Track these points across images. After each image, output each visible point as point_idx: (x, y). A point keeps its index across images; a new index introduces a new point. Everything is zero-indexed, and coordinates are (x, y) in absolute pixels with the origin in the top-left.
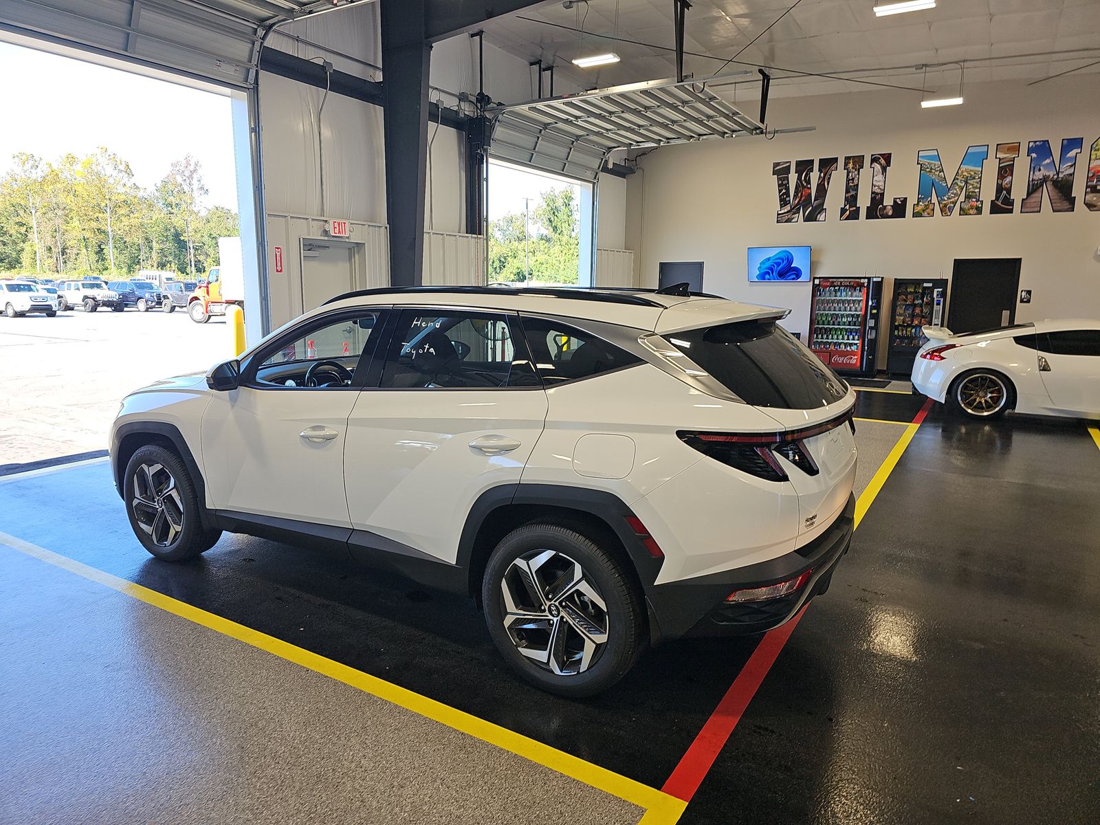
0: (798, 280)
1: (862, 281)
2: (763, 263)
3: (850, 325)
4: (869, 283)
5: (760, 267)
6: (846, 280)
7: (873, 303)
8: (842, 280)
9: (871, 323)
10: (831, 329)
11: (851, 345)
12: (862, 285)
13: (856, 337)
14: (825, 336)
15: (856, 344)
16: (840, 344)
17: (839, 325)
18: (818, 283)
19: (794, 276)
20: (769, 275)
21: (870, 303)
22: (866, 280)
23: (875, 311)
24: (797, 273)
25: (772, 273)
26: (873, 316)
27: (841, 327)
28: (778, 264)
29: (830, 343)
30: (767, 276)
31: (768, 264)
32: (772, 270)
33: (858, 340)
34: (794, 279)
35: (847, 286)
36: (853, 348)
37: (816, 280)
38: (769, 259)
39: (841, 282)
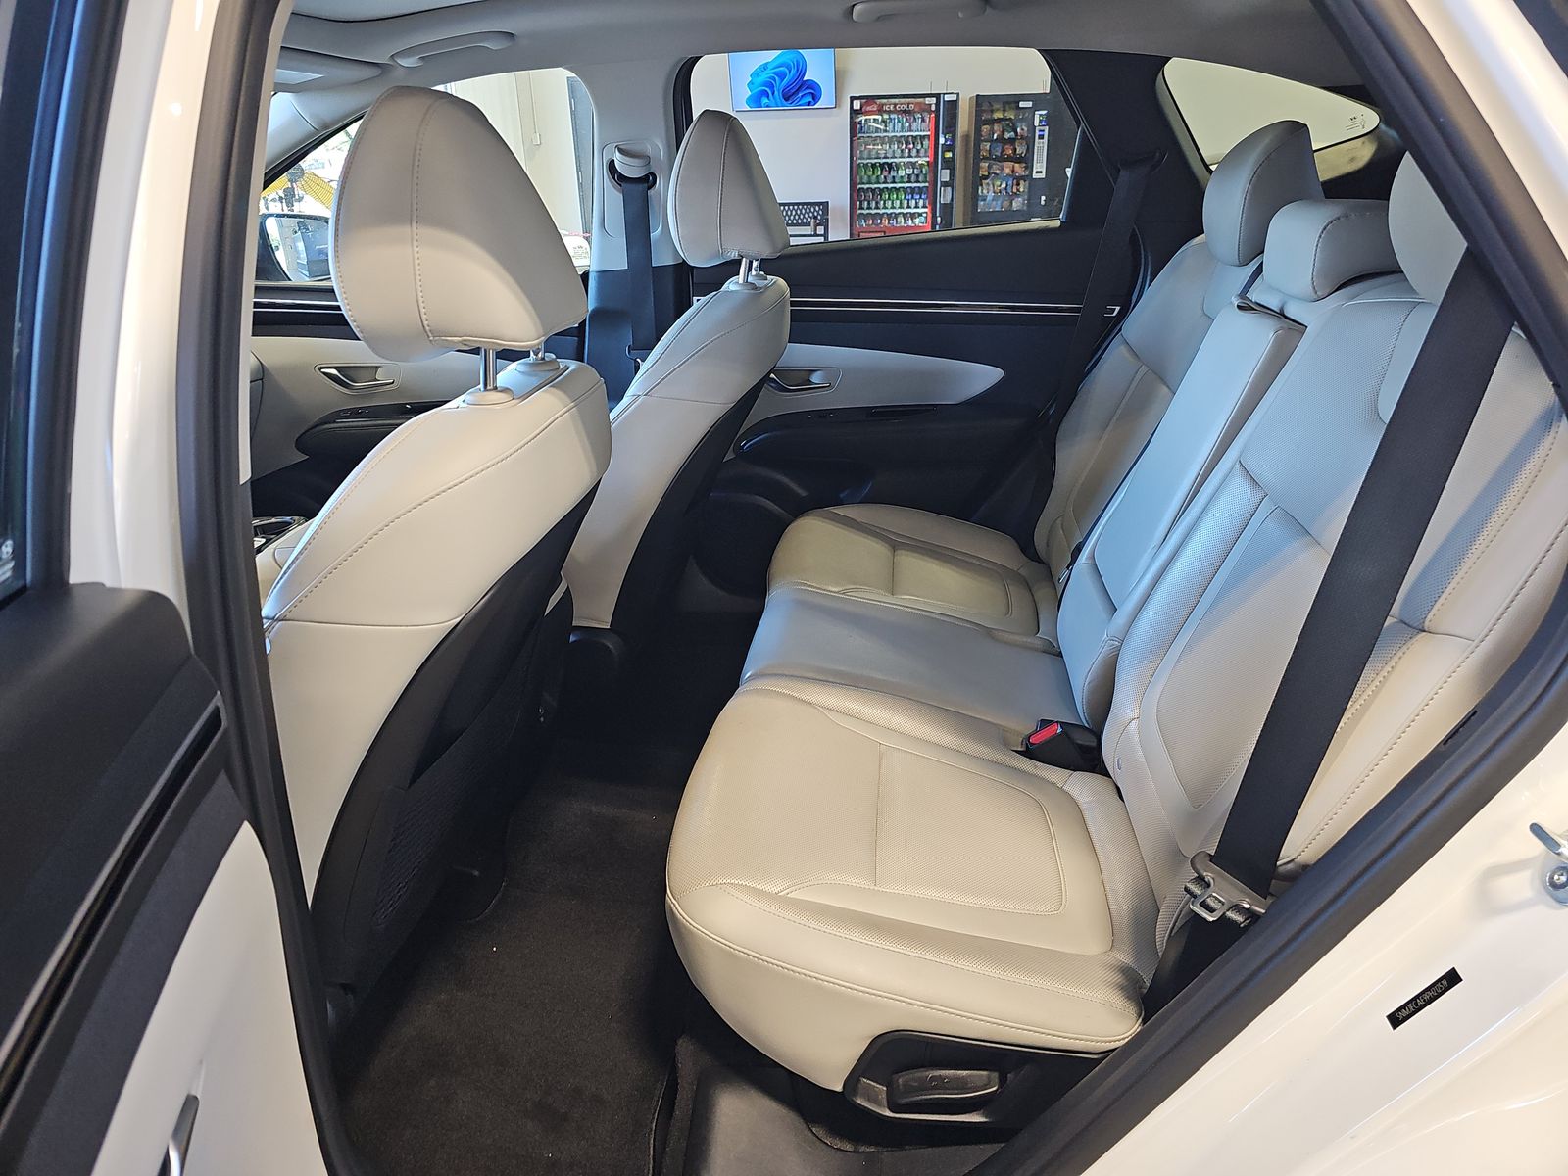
0: (816, 106)
1: (928, 100)
2: (755, 74)
3: (909, 182)
4: (937, 104)
5: (751, 83)
6: (902, 100)
7: (946, 140)
8: (896, 101)
9: (944, 175)
10: (882, 191)
11: (913, 216)
12: (927, 109)
13: (921, 203)
14: (873, 204)
15: (920, 214)
16: (897, 215)
17: (894, 182)
18: (859, 107)
19: (809, 99)
20: (768, 97)
21: (942, 141)
22: (934, 100)
23: (949, 155)
24: (813, 92)
25: (773, 94)
26: (949, 164)
27: (898, 186)
28: (782, 76)
29: (881, 216)
30: (765, 100)
31: (764, 77)
32: (772, 86)
33: (924, 207)
34: (809, 104)
35: (905, 111)
36: (917, 220)
37: (855, 102)
38: (765, 67)
39: (895, 105)
